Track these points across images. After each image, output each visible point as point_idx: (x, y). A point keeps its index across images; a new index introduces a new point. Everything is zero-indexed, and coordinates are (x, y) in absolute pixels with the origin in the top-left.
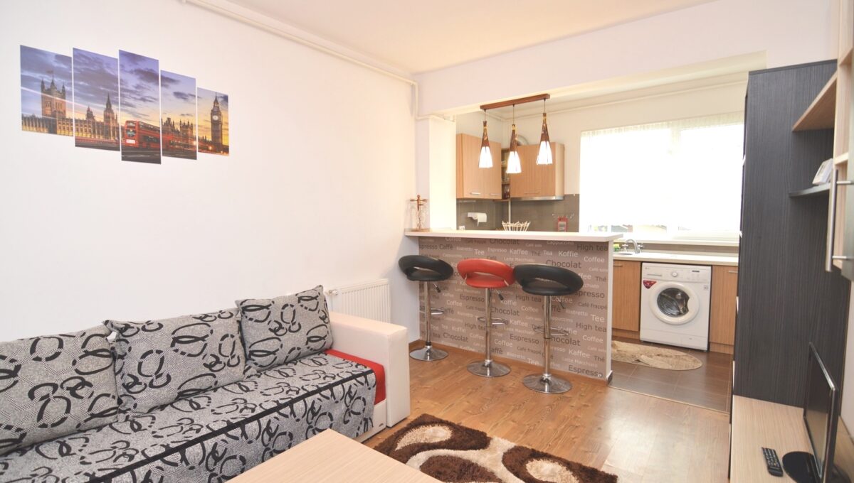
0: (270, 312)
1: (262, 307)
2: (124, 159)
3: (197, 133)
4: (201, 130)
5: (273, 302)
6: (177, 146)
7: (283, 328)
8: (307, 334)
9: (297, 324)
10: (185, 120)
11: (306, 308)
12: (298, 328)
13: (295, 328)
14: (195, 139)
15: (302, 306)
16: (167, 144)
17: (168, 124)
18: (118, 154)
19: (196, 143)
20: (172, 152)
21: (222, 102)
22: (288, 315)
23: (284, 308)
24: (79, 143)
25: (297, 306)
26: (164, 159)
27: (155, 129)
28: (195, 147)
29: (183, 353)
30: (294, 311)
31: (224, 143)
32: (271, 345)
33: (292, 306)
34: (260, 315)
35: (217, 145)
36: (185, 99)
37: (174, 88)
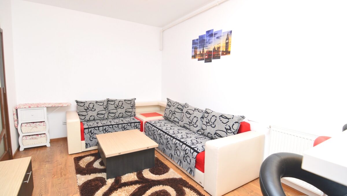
2: (205, 62)
3: (221, 50)
4: (223, 49)
6: (216, 56)
7: (209, 123)
8: (216, 131)
9: (215, 125)
10: (218, 46)
11: (221, 121)
12: (214, 126)
13: (213, 126)
14: (220, 51)
15: (220, 119)
16: (214, 55)
17: (214, 49)
18: (204, 61)
19: (221, 53)
20: (215, 58)
21: (230, 34)
22: (213, 120)
23: (213, 116)
24: (199, 60)
25: (218, 118)
26: (213, 60)
27: (211, 52)
28: (220, 54)
30: (216, 119)
31: (229, 50)
33: (216, 117)
35: (227, 52)
36: (219, 38)
37: (217, 36)
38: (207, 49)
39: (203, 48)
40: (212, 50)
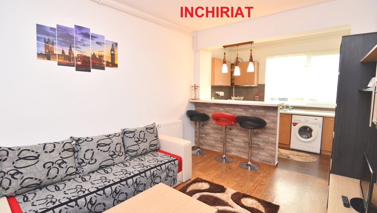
0: (135, 134)
1: (132, 132)
2: (76, 70)
3: (105, 59)
4: (107, 58)
5: (136, 130)
6: (97, 65)
7: (140, 141)
8: (150, 143)
9: (145, 139)
10: (100, 54)
11: (149, 132)
12: (146, 141)
13: (145, 140)
14: (104, 61)
15: (147, 131)
16: (93, 63)
17: (94, 55)
18: (74, 68)
19: (105, 63)
20: (95, 67)
21: (115, 46)
22: (142, 136)
23: (140, 132)
24: (59, 64)
25: (146, 132)
26: (92, 70)
27: (89, 58)
28: (104, 65)
29: (101, 151)
30: (145, 134)
31: (116, 63)
32: (135, 148)
33: (144, 131)
34: (131, 135)
35: (113, 64)
36: (100, 45)
37: (96, 40)
38: (80, 51)
39: (70, 48)
40: (89, 55)
